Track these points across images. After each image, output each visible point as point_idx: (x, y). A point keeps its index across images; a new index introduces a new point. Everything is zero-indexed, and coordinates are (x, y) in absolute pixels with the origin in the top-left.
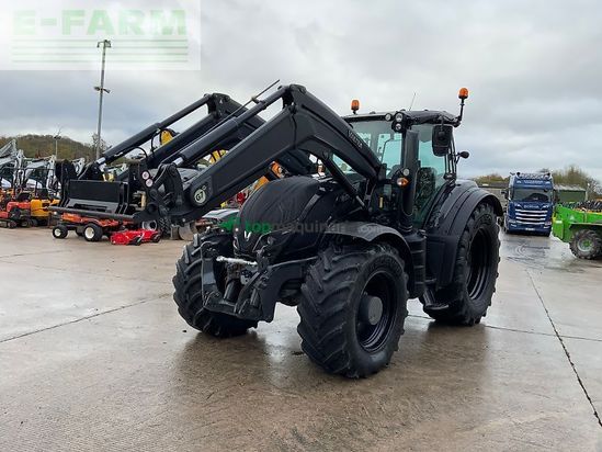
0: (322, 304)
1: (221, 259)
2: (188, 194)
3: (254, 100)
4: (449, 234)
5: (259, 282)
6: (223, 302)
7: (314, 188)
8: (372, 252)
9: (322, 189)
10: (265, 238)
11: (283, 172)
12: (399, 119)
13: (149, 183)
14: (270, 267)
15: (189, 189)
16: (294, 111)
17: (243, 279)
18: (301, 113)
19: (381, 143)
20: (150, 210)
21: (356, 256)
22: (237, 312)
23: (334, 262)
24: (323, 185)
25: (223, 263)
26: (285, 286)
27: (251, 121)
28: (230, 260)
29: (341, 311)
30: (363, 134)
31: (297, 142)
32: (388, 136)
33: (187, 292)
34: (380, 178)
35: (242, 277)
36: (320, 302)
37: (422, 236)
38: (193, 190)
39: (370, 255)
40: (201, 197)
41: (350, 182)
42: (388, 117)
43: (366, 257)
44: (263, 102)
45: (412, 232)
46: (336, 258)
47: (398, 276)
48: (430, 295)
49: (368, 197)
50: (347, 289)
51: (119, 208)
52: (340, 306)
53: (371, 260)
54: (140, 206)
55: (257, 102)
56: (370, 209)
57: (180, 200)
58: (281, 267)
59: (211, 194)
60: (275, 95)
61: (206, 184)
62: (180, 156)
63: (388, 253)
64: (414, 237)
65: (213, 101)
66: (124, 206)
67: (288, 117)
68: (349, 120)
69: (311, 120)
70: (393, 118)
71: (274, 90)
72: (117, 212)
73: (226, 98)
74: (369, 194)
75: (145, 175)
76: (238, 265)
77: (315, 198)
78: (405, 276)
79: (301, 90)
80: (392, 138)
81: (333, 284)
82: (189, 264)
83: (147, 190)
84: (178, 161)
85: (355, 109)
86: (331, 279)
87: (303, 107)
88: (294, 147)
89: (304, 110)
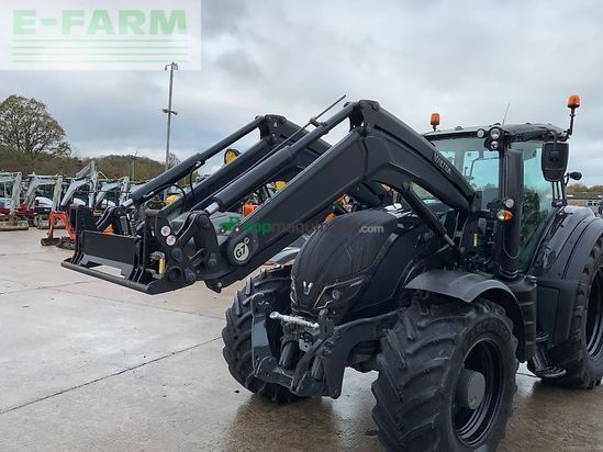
0: (406, 387)
1: (275, 315)
2: (225, 251)
3: (313, 122)
4: (564, 277)
5: (323, 348)
6: (278, 370)
7: (391, 225)
8: (472, 314)
9: (401, 226)
10: (329, 291)
11: (351, 201)
12: (495, 136)
13: (171, 241)
14: (336, 328)
15: (226, 243)
16: (364, 133)
17: (302, 344)
18: (373, 135)
19: (467, 162)
20: (173, 276)
21: (450, 321)
22: (294, 389)
23: (421, 329)
24: (401, 220)
25: (278, 320)
26: (355, 350)
27: (314, 146)
28: (286, 318)
29: (432, 398)
30: (447, 152)
31: (369, 171)
32: (475, 154)
33: (238, 349)
34: (474, 209)
35: (301, 341)
36: (403, 383)
37: (532, 284)
38: (232, 243)
39: (469, 319)
40: (242, 253)
41: (434, 214)
42: (481, 134)
43: (464, 322)
44: (325, 124)
45: (518, 278)
46: (422, 324)
47: (505, 342)
48: (541, 356)
49: (459, 234)
50: (439, 369)
51: (134, 272)
52: (431, 392)
53: (472, 326)
54: (158, 273)
55: (316, 124)
56: (462, 249)
57: (213, 260)
58: (351, 328)
59: (256, 247)
60: (339, 114)
61: (249, 235)
62: (215, 200)
63: (492, 315)
64: (521, 285)
65: (264, 124)
66: (140, 271)
67: (357, 141)
68: (430, 138)
69: (387, 144)
70: (487, 134)
71: (339, 109)
72: (130, 278)
73: (281, 120)
74: (460, 229)
75: (165, 231)
76: (296, 326)
77: (393, 237)
78: (514, 340)
79: (373, 106)
80: (481, 156)
81: (420, 359)
82: (240, 316)
83: (167, 250)
84: (212, 208)
85: (435, 123)
86: (417, 352)
87: (376, 127)
88: (365, 178)
89: (377, 132)
